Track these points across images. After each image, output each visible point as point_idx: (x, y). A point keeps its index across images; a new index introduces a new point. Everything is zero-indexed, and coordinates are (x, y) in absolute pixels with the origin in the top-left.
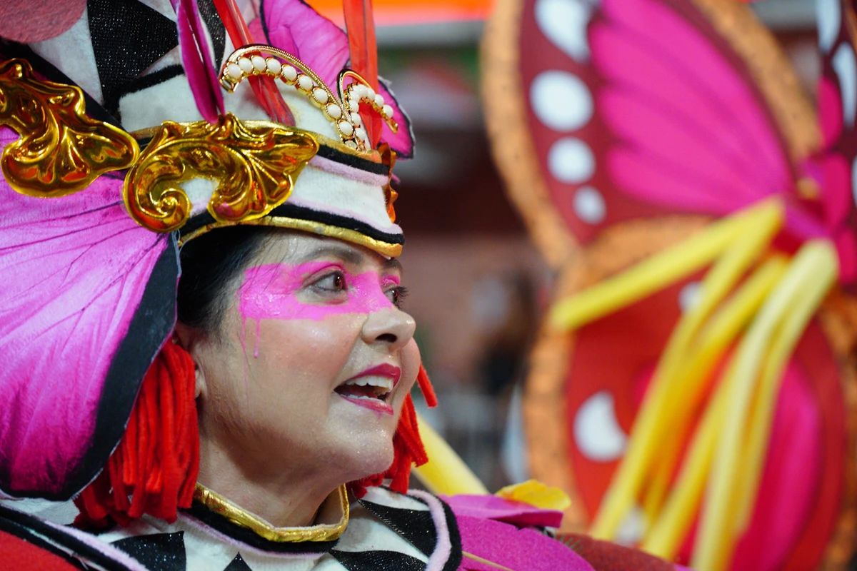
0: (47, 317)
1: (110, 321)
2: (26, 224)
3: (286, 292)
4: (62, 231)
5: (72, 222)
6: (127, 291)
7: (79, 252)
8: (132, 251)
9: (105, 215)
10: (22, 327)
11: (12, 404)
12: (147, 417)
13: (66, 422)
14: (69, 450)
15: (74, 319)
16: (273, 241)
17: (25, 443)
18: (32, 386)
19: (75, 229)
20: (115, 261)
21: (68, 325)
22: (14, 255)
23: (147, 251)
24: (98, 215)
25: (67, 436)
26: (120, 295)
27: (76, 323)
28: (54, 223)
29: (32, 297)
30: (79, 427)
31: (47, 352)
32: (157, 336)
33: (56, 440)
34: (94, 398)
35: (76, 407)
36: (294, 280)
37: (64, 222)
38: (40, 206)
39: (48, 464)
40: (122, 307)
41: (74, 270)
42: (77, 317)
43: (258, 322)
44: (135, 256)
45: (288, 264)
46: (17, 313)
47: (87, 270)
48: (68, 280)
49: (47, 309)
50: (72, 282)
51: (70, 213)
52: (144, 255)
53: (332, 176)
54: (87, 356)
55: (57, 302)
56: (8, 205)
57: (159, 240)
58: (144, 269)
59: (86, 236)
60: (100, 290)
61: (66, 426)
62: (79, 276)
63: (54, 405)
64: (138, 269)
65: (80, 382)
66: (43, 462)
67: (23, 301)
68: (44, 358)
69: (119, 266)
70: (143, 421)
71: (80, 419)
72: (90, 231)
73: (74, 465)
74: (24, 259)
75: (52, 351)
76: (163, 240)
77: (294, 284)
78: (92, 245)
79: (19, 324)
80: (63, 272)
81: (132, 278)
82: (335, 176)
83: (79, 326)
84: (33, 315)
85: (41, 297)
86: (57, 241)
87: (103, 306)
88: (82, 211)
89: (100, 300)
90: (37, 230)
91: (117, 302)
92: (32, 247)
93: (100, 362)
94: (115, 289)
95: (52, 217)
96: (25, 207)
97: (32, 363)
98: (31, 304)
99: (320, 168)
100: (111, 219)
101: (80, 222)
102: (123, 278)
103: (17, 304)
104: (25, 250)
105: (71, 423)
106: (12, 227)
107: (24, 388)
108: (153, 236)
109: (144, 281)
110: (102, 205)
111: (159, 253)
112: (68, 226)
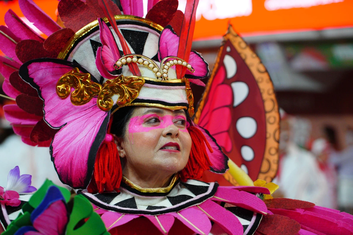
0: (78, 138)
1: (91, 138)
2: (76, 113)
3: (140, 124)
4: (84, 114)
5: (86, 111)
6: (95, 129)
7: (87, 120)
8: (98, 117)
9: (93, 108)
10: (73, 142)
11: (70, 163)
12: (101, 163)
13: (81, 167)
14: (83, 175)
15: (83, 138)
16: (136, 110)
17: (74, 173)
18: (74, 158)
19: (86, 113)
20: (94, 121)
21: (82, 140)
22: (73, 122)
23: (102, 117)
24: (92, 108)
25: (82, 171)
26: (94, 130)
27: (84, 139)
28: (82, 112)
29: (76, 133)
30: (84, 168)
31: (77, 148)
32: (101, 141)
33: (80, 172)
34: (87, 159)
35: (83, 163)
36: (142, 120)
37: (84, 112)
38: (79, 108)
39: (80, 179)
40: (94, 133)
41: (85, 125)
42: (84, 138)
43: (132, 134)
44: (99, 119)
45: (140, 116)
46: (72, 138)
47: (88, 124)
48: (84, 127)
49: (78, 136)
50: (85, 128)
51: (85, 109)
52: (101, 118)
53: (152, 89)
54: (85, 148)
55: (81, 134)
56: (72, 109)
57: (106, 113)
58: (101, 122)
59: (89, 115)
60: (90, 129)
61: (81, 168)
62: (86, 126)
63: (79, 163)
64: (99, 123)
65: (84, 156)
66: (78, 179)
67: (73, 135)
68: (76, 150)
69: (95, 122)
70: (100, 164)
71: (84, 166)
72: (90, 113)
73: (85, 178)
74: (75, 123)
75: (78, 147)
76: (107, 113)
77: (142, 121)
78: (90, 117)
79: (72, 141)
80: (83, 126)
81: (98, 125)
82: (154, 89)
83: (85, 140)
84: (75, 138)
85: (77, 133)
86: (82, 117)
87: (90, 134)
88: (88, 108)
89: (90, 132)
90: (78, 115)
91: (93, 132)
92: (77, 119)
93: (88, 149)
94: (93, 129)
95: (82, 111)
96: (76, 109)
97: (74, 152)
98: (75, 135)
99: (147, 87)
100: (94, 109)
101: (88, 111)
102: (95, 125)
103: (72, 136)
104: (76, 120)
105: (82, 167)
106: (73, 115)
107: (72, 159)
108: (104, 112)
109: (100, 125)
110: (93, 106)
111: (105, 117)
112: (85, 112)
